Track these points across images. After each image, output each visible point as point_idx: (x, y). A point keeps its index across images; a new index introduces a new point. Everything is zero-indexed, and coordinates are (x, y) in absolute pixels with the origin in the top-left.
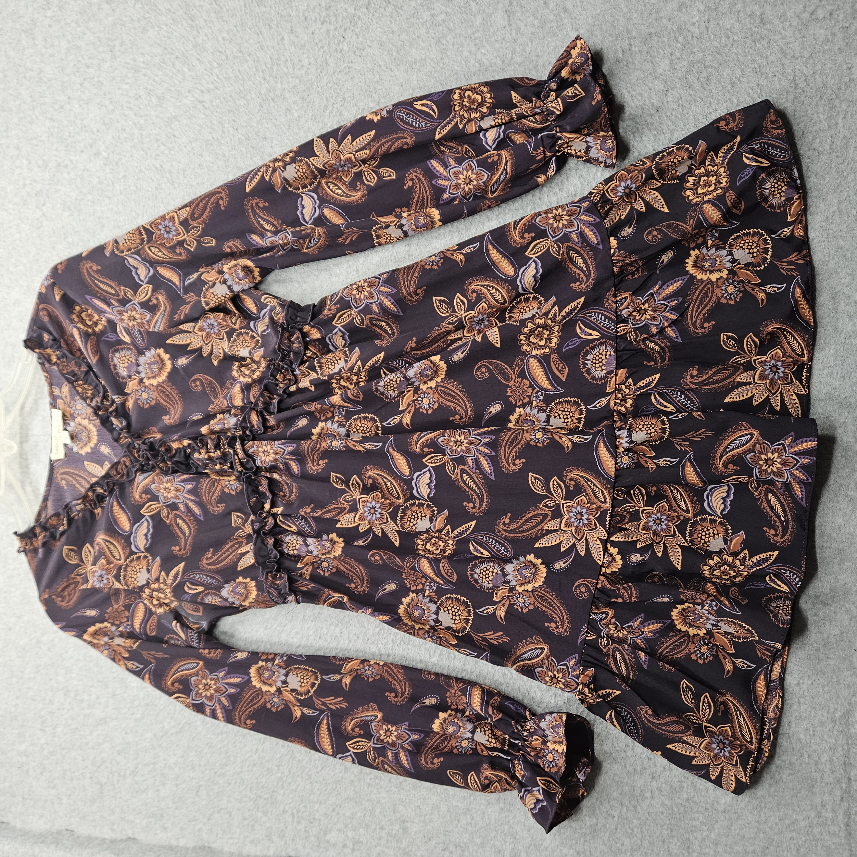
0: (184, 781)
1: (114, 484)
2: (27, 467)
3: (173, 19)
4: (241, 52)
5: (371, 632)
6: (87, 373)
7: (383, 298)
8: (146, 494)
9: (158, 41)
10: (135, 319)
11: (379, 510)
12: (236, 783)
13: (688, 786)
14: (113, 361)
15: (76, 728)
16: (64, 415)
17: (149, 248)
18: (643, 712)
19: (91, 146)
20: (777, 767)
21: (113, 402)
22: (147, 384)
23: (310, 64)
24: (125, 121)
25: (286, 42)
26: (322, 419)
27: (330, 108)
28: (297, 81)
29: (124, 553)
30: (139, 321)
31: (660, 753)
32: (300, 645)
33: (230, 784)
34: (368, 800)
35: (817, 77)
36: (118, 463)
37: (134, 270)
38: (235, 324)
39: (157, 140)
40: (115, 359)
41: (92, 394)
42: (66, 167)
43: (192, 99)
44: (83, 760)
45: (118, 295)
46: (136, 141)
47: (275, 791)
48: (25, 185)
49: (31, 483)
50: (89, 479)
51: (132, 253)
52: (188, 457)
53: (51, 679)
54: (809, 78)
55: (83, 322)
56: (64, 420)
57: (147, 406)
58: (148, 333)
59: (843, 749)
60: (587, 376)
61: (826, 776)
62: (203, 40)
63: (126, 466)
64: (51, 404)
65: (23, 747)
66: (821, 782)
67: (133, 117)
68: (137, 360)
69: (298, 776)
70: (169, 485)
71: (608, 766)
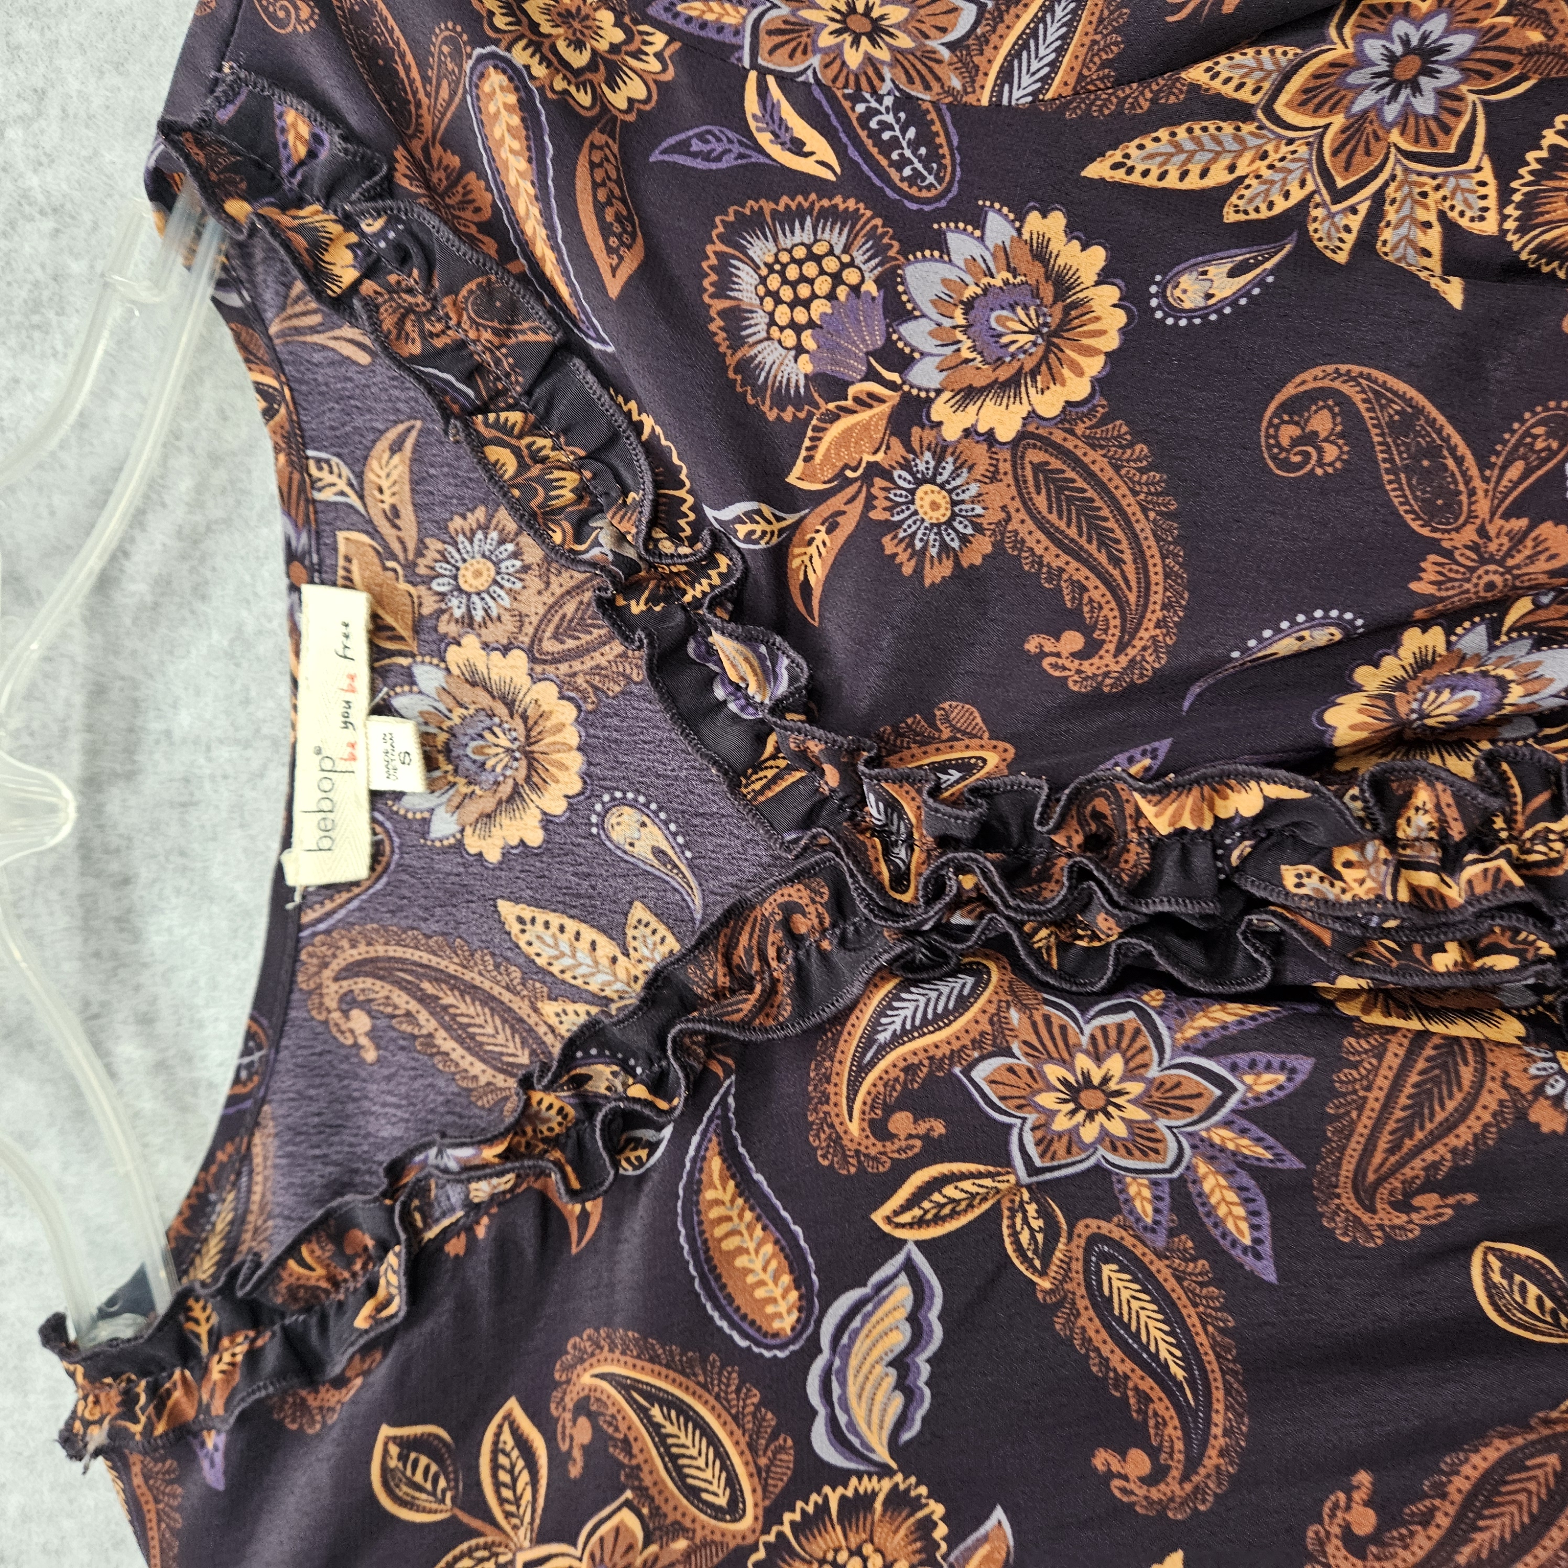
6: (550, 363)
8: (924, 1114)
10: (877, 30)
14: (725, 284)
16: (379, 626)
21: (716, 541)
22: (951, 432)
29: (761, 1474)
30: (904, 41)
36: (735, 919)
40: (746, 277)
41: (581, 491)
49: (146, 1020)
50: (521, 1007)
56: (376, 653)
57: (937, 573)
58: (965, 113)
63: (795, 939)
64: (292, 556)
68: (889, 280)
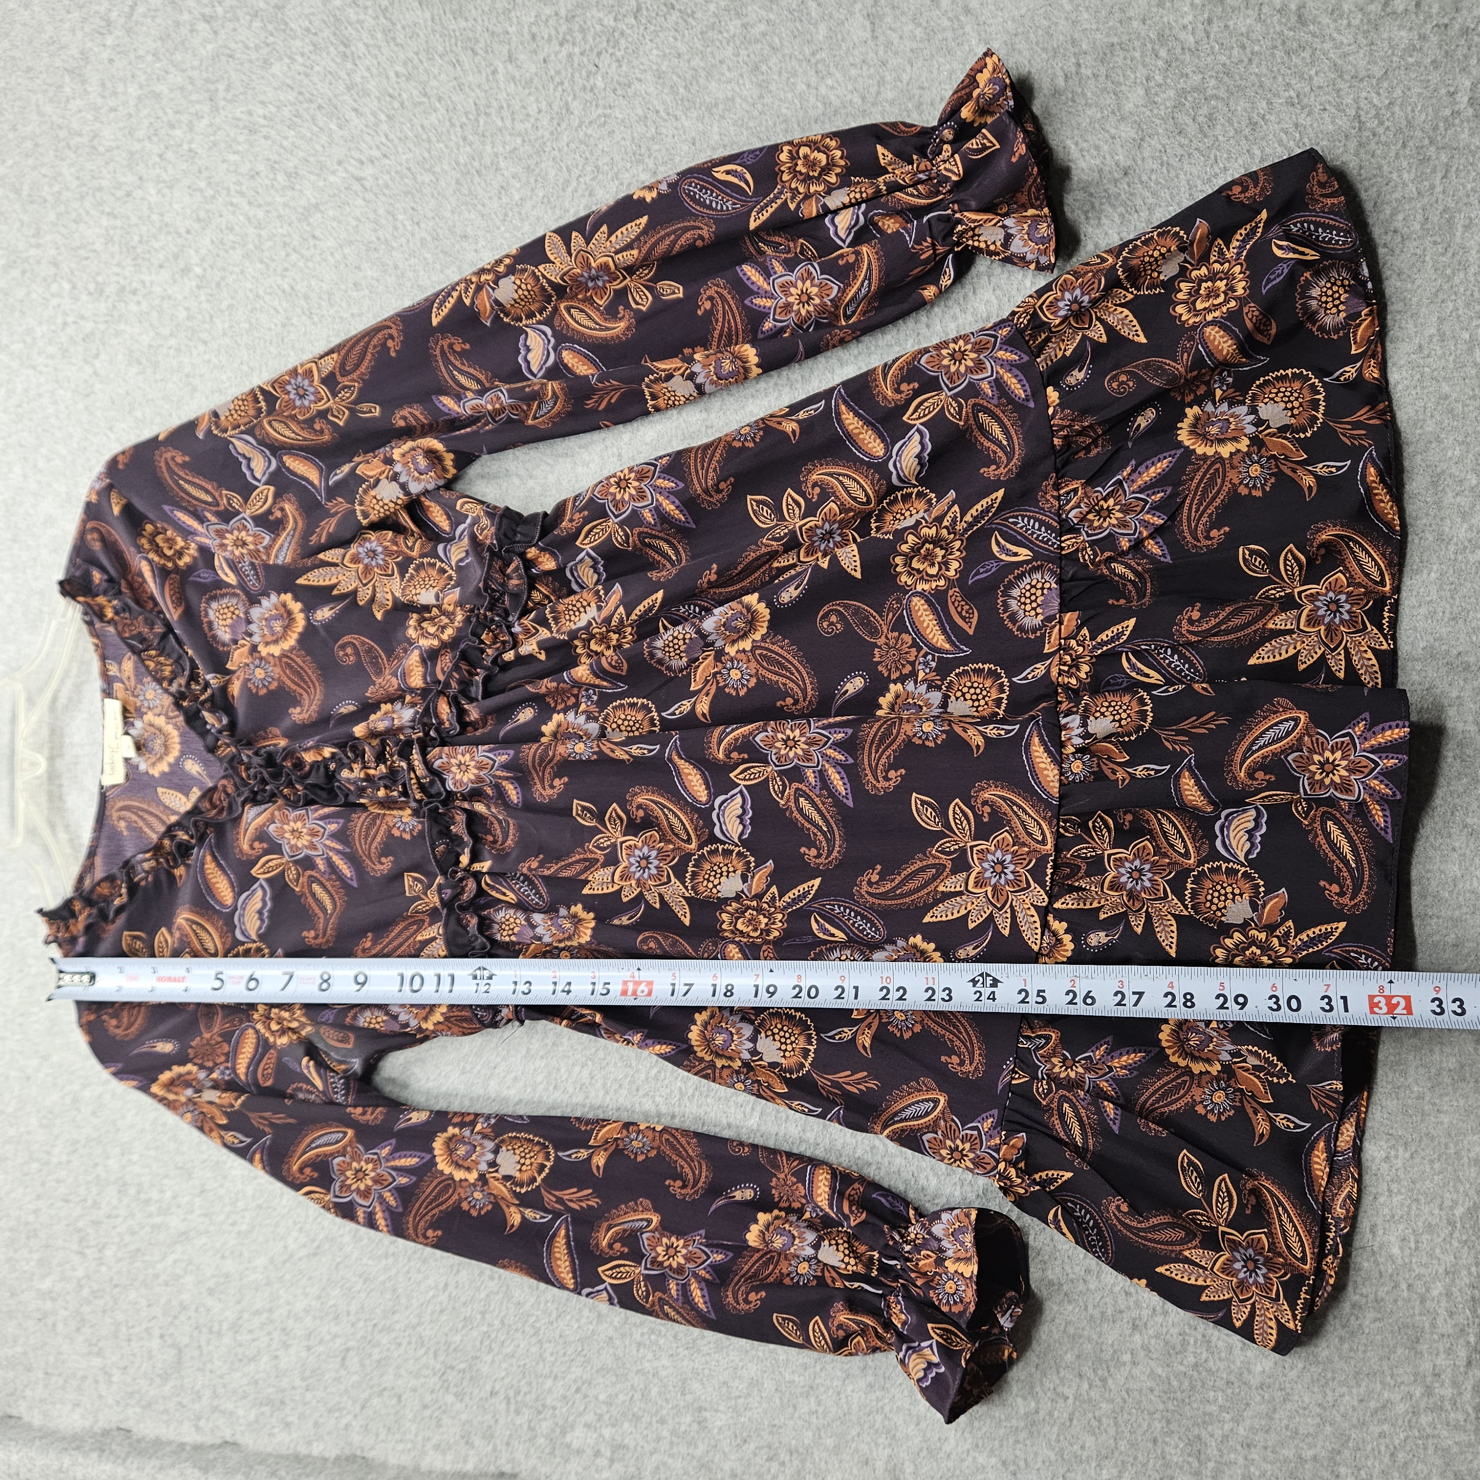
0: (321, 1342)
1: (207, 825)
2: (61, 798)
3: (314, 45)
4: (425, 95)
5: (642, 1076)
6: (164, 637)
7: (661, 499)
8: (261, 842)
9: (289, 81)
10: (244, 544)
11: (656, 862)
12: (410, 1343)
13: (1196, 1342)
14: (207, 615)
15: (138, 1250)
16: (125, 710)
17: (270, 423)
18: (1112, 1208)
19: (176, 257)
20: (1354, 1306)
21: (207, 685)
22: (264, 654)
23: (540, 112)
24: (233, 213)
25: (500, 76)
26: (559, 708)
27: (574, 184)
28: (519, 141)
29: (222, 943)
30: (251, 547)
31: (1144, 1282)
32: (520, 1101)
33: (400, 1344)
34: (638, 1372)
35: (1397, 109)
36: (214, 789)
37: (244, 462)
38: (411, 549)
39: (285, 245)
40: (211, 612)
41: (172, 672)
42: (134, 292)
43: (345, 175)
44: (149, 1306)
45: (218, 505)
46: (250, 246)
47: (477, 1358)
48: (65, 324)
49: (67, 827)
50: (164, 818)
51: (242, 432)
52: (331, 777)
53: (96, 1165)
54: (1383, 111)
55: (158, 550)
56: (125, 718)
57: (263, 692)
58: (266, 567)
59: (1470, 1274)
60: (1010, 625)
61: (1440, 1321)
62: (363, 77)
63: (228, 795)
64: (104, 691)
65: (46, 1284)
66: (1432, 1333)
67: (247, 207)
68: (247, 613)
69: (517, 1330)
70: (299, 824)
71: (1055, 1308)
